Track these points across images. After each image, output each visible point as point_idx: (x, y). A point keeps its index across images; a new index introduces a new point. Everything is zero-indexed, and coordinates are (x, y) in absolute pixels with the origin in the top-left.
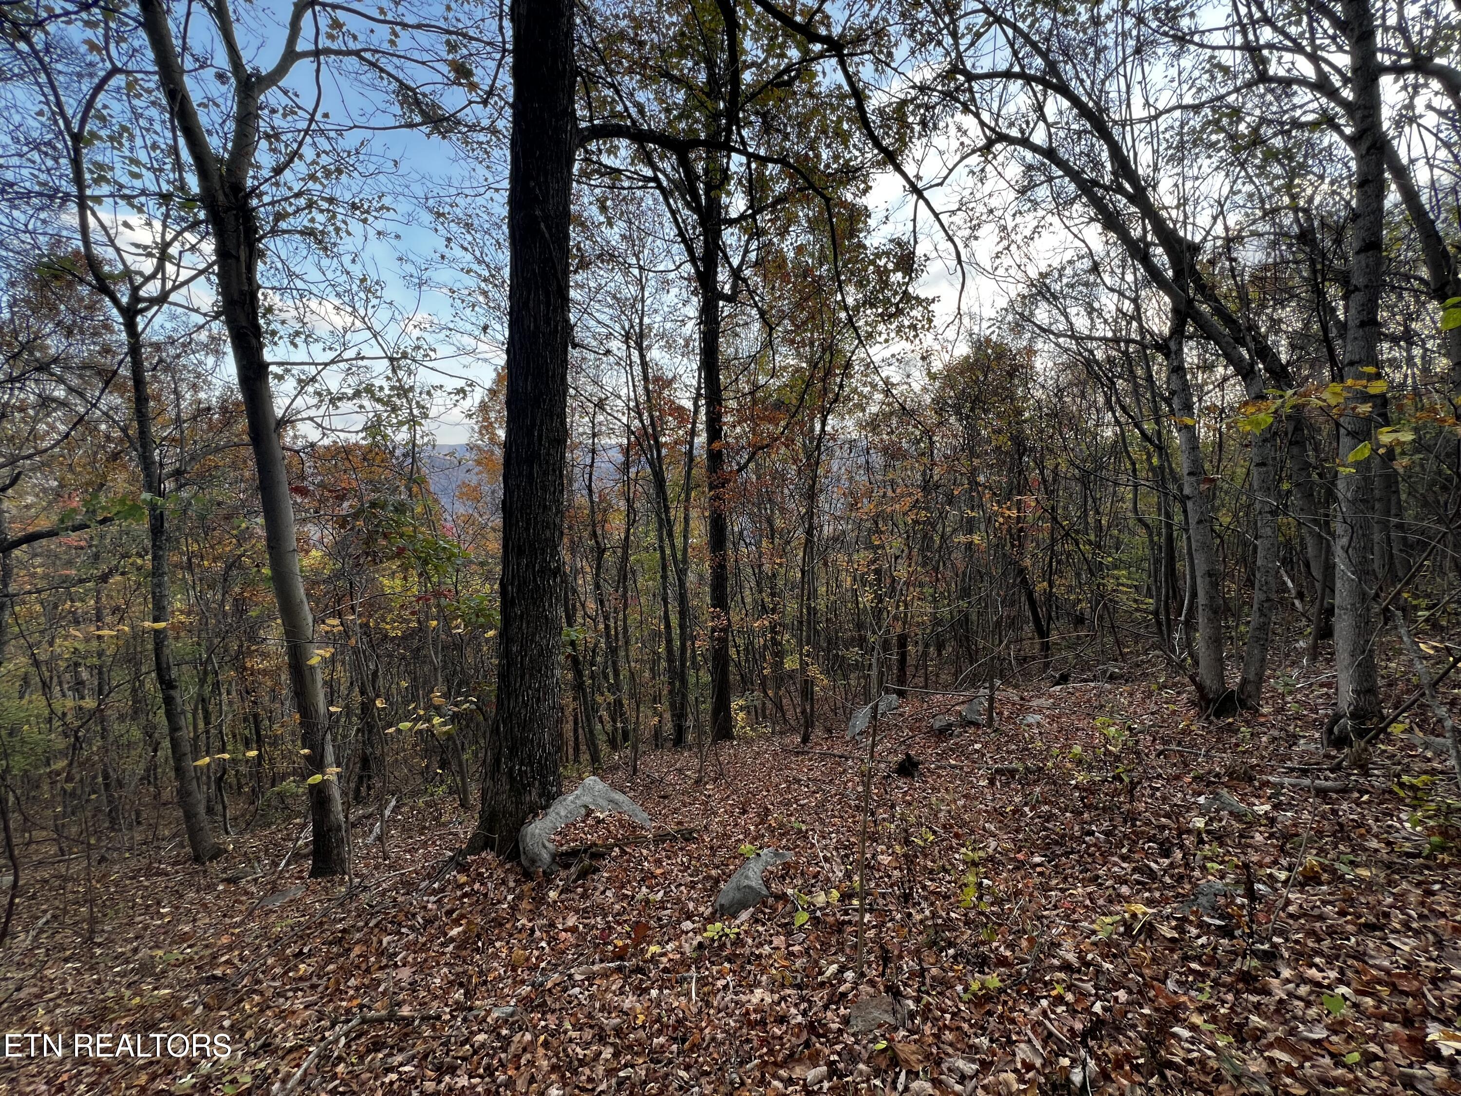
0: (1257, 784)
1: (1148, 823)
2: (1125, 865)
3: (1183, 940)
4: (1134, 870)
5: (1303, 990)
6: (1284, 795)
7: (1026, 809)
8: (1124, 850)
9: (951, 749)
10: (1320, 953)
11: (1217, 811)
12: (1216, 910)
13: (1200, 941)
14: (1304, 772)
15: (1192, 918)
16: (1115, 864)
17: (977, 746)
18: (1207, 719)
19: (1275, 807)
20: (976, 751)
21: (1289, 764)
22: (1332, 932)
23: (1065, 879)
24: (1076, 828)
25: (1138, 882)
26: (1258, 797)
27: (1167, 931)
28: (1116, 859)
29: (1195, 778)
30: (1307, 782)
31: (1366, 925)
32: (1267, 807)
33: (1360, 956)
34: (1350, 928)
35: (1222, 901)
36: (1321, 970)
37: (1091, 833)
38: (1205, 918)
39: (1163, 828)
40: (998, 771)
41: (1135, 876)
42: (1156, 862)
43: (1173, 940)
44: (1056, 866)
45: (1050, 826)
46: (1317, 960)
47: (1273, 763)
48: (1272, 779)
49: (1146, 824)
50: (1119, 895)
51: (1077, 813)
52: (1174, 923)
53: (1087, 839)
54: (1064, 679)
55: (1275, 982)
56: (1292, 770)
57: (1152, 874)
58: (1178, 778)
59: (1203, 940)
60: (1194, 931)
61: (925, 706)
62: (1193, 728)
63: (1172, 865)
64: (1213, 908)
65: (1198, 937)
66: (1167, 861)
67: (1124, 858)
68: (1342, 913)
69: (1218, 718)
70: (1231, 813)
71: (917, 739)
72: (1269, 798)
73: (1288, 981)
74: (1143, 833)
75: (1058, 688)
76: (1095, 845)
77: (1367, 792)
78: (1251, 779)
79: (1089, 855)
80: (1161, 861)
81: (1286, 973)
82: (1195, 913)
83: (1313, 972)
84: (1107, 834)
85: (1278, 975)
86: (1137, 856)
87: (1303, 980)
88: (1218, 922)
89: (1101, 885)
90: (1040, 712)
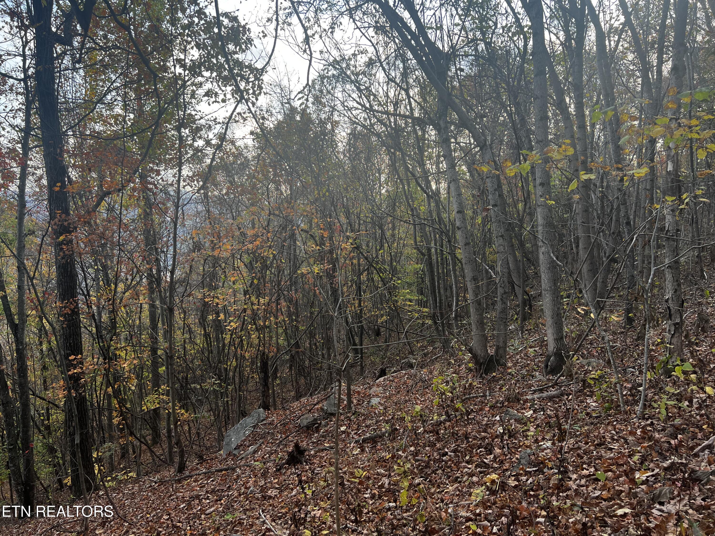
0: (522, 402)
1: (475, 438)
2: (470, 466)
3: (520, 485)
4: (476, 466)
5: (583, 482)
6: (536, 404)
7: (400, 453)
8: (467, 458)
9: (323, 436)
10: (584, 463)
11: (509, 421)
12: (531, 464)
13: (529, 482)
14: (541, 391)
15: (521, 472)
16: (465, 467)
17: (343, 428)
18: (481, 376)
19: (535, 411)
20: (343, 432)
21: (533, 388)
22: (585, 452)
23: (439, 487)
24: (435, 454)
25: (481, 472)
26: (525, 409)
27: (512, 482)
28: (464, 464)
29: (490, 407)
30: (545, 394)
31: (597, 445)
32: (531, 412)
33: (600, 458)
34: (592, 448)
35: (533, 458)
36: (588, 470)
37: (446, 454)
38: (528, 469)
39: (484, 438)
40: (364, 441)
41: (479, 469)
42: (486, 459)
43: (516, 487)
44: (430, 481)
45: (419, 458)
46: (584, 466)
47: (525, 390)
48: (528, 397)
49: (474, 439)
50: (473, 483)
51: (432, 445)
52: (513, 478)
53: (444, 458)
54: (383, 373)
55: (571, 483)
56: (535, 391)
57: (487, 466)
58: (481, 409)
59: (530, 480)
60: (524, 478)
61: (288, 412)
62: (475, 384)
63: (495, 458)
64: (529, 464)
65: (527, 480)
66: (492, 456)
67: (468, 462)
68: (587, 443)
69: (486, 374)
70: (515, 420)
71: (290, 438)
72: (530, 408)
73: (576, 480)
74: (474, 445)
75: (382, 379)
76: (450, 460)
77: (570, 394)
78: (519, 400)
79: (448, 467)
80: (488, 457)
81: (574, 476)
82: (522, 469)
83: (585, 472)
84: (454, 451)
85: (571, 479)
86: (475, 458)
87: (581, 477)
88: (534, 469)
89: (460, 482)
90: (377, 396)
